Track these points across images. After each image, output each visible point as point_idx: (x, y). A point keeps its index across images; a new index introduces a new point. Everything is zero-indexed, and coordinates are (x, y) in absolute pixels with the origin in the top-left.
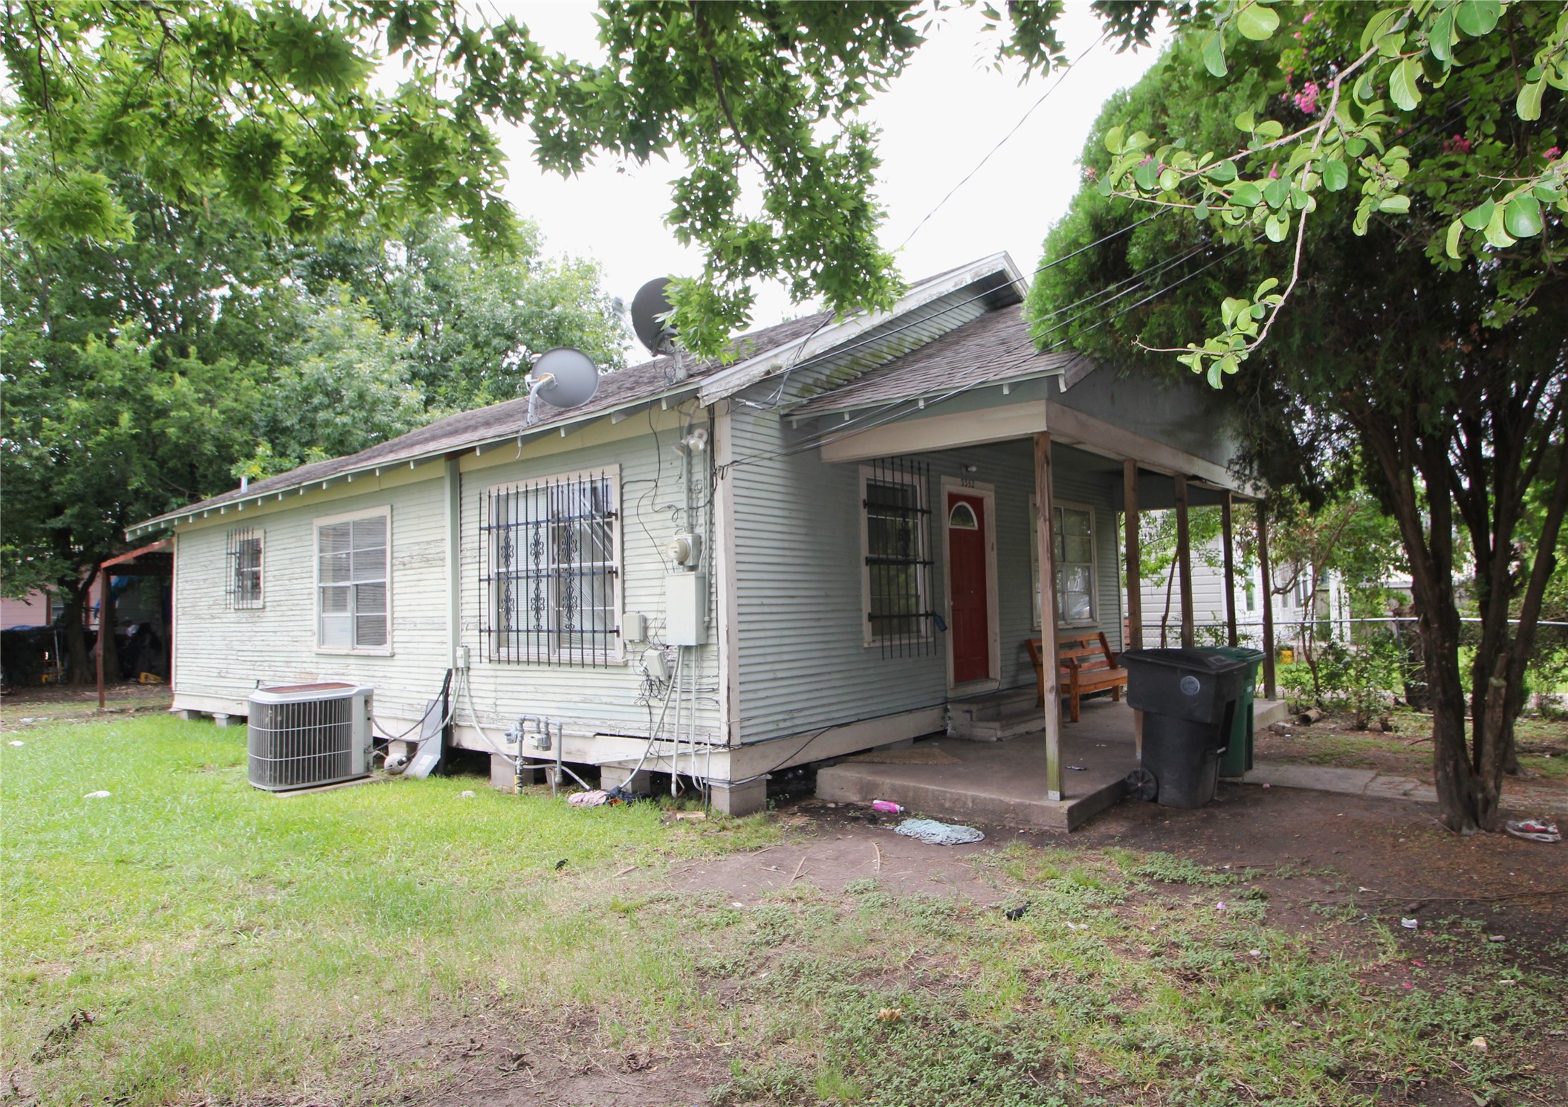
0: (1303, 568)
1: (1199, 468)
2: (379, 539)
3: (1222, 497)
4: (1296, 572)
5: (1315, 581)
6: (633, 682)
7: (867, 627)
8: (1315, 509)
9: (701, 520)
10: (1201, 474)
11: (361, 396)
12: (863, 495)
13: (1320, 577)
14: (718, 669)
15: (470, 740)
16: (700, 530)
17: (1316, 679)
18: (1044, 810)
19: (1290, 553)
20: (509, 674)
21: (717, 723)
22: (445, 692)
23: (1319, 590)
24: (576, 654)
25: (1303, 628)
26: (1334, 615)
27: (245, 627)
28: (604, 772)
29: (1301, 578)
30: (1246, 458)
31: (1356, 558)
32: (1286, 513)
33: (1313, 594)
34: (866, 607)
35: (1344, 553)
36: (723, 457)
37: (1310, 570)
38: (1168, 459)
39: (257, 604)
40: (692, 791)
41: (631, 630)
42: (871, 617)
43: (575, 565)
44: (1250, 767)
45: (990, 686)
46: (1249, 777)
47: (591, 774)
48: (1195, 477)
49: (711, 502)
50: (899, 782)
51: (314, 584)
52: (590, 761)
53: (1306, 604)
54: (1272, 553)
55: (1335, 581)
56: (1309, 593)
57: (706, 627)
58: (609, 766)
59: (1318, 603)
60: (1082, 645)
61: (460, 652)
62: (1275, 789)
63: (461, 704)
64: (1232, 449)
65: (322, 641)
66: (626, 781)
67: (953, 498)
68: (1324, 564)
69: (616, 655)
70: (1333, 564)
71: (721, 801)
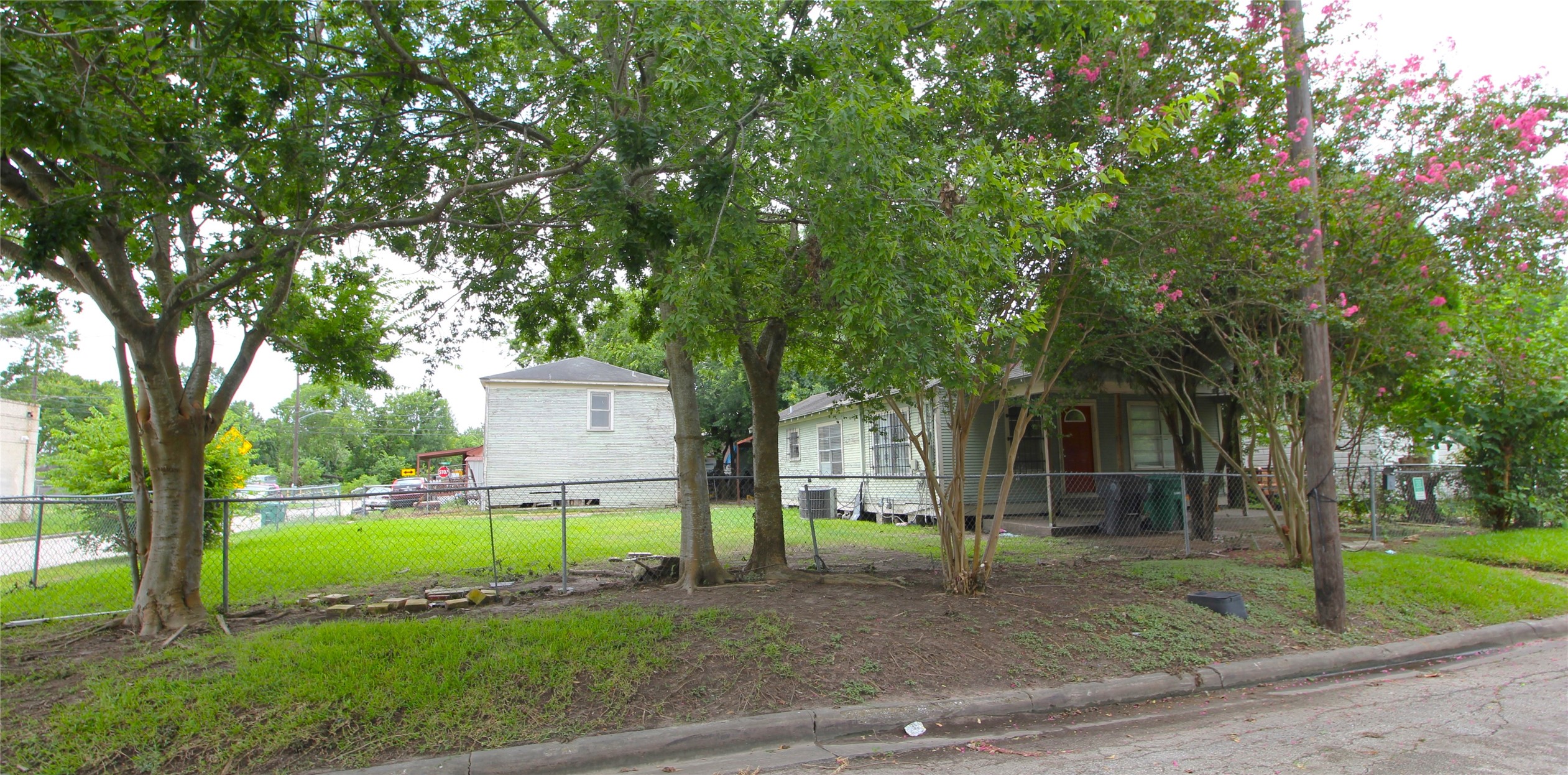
6: (915, 484)
15: (869, 508)
20: (879, 483)
22: (861, 492)
27: (794, 468)
28: (908, 517)
39: (799, 458)
40: (931, 522)
41: (914, 466)
43: (896, 442)
47: (904, 518)
51: (817, 451)
52: (903, 512)
61: (865, 476)
63: (866, 497)
66: (914, 519)
69: (911, 474)
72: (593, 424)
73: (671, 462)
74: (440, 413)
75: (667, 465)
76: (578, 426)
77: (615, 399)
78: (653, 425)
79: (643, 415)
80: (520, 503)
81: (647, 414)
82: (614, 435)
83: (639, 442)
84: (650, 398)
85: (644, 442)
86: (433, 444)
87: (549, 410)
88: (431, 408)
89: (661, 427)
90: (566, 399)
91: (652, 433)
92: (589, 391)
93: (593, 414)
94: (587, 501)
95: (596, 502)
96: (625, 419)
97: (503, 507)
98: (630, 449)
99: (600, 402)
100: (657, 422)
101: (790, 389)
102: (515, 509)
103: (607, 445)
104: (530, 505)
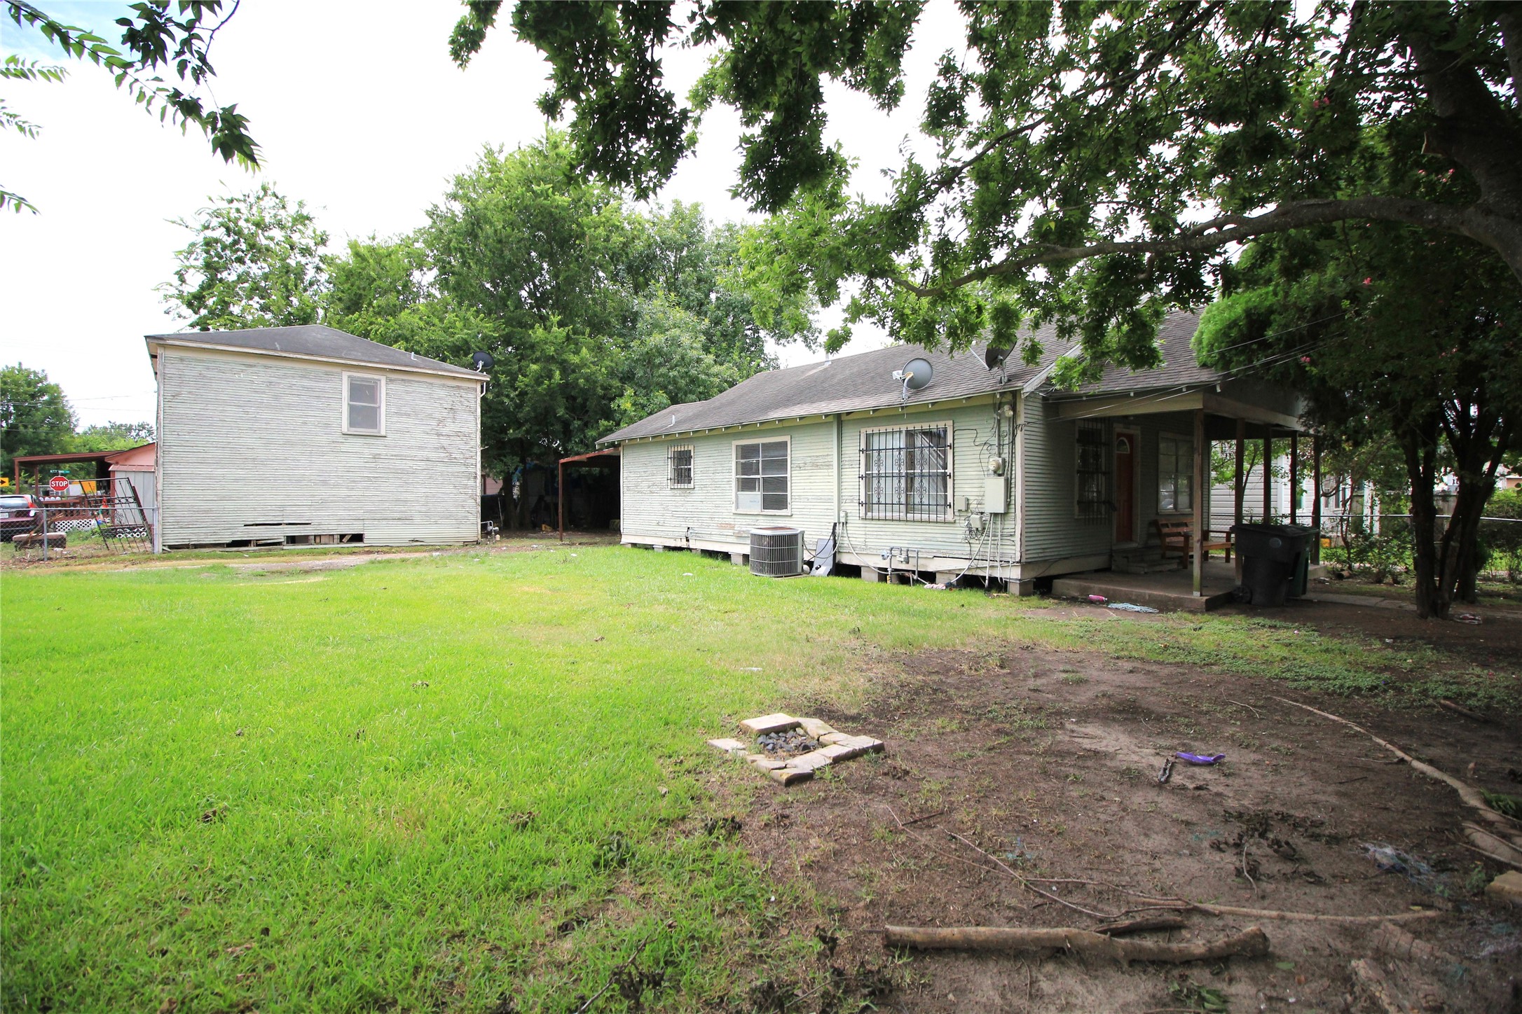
0: (1344, 479)
1: (1281, 419)
2: (782, 453)
3: (1293, 435)
4: (1338, 483)
5: (1353, 489)
6: (960, 530)
7: (1076, 508)
8: (1357, 444)
9: (1006, 450)
10: (1281, 423)
11: (683, 358)
12: (1077, 436)
13: (1357, 486)
14: (1016, 524)
15: (846, 560)
16: (1006, 456)
17: (1349, 553)
18: (1192, 600)
19: (1334, 469)
20: (873, 526)
21: (1014, 551)
22: (834, 533)
23: (1356, 496)
24: (933, 517)
25: (1342, 520)
26: (1367, 511)
27: (678, 499)
28: (938, 576)
29: (1342, 486)
30: (1309, 414)
31: (1385, 474)
32: (1336, 445)
33: (1351, 497)
34: (1076, 498)
35: (1377, 470)
36: (1021, 420)
37: (1349, 481)
38: (1261, 415)
39: (691, 486)
40: (997, 585)
41: (960, 505)
42: (1079, 502)
43: (918, 471)
44: (1304, 592)
45: (1134, 545)
46: (1303, 597)
47: (930, 577)
48: (1278, 425)
49: (1013, 442)
50: (1103, 586)
51: (733, 476)
52: (930, 570)
53: (1344, 505)
54: (1323, 469)
55: (1368, 490)
56: (1348, 496)
57: (1008, 504)
58: (941, 572)
59: (1354, 504)
60: (1186, 525)
61: (842, 514)
62: (1319, 602)
63: (844, 542)
64: (1302, 406)
65: (737, 507)
66: (954, 580)
67: (1119, 435)
68: (1361, 478)
69: (950, 517)
70: (1367, 477)
71: (1015, 589)
72: (352, 424)
73: (471, 483)
74: (49, 403)
75: (466, 486)
76: (327, 425)
77: (387, 392)
78: (445, 431)
79: (430, 416)
80: (228, 540)
81: (437, 415)
82: (386, 441)
83: (425, 454)
84: (441, 393)
85: (433, 455)
86: (39, 444)
87: (276, 398)
88: (33, 396)
89: (458, 434)
90: (306, 383)
91: (445, 442)
92: (345, 375)
93: (352, 409)
94: (342, 536)
95: (358, 538)
96: (404, 419)
97: (196, 546)
98: (410, 463)
99: (362, 393)
100: (450, 427)
101: (621, 395)
102: (218, 551)
103: (376, 457)
104: (245, 543)
